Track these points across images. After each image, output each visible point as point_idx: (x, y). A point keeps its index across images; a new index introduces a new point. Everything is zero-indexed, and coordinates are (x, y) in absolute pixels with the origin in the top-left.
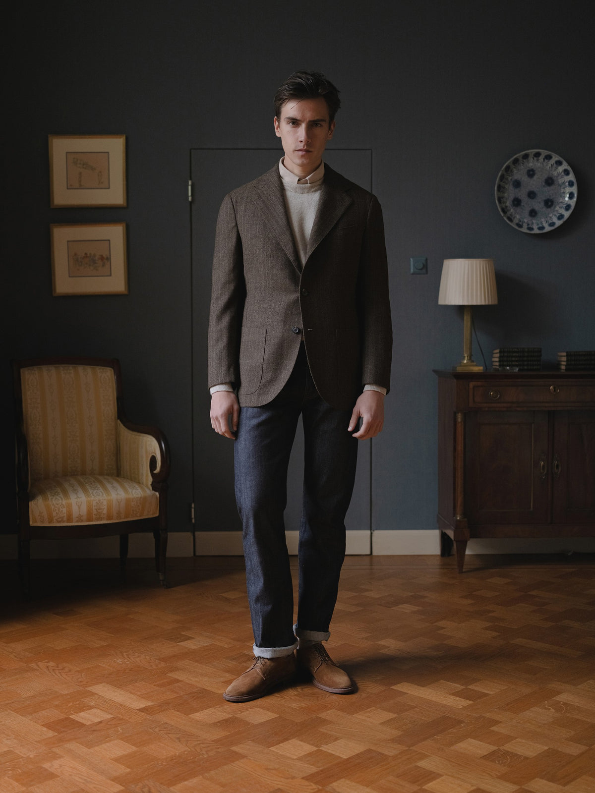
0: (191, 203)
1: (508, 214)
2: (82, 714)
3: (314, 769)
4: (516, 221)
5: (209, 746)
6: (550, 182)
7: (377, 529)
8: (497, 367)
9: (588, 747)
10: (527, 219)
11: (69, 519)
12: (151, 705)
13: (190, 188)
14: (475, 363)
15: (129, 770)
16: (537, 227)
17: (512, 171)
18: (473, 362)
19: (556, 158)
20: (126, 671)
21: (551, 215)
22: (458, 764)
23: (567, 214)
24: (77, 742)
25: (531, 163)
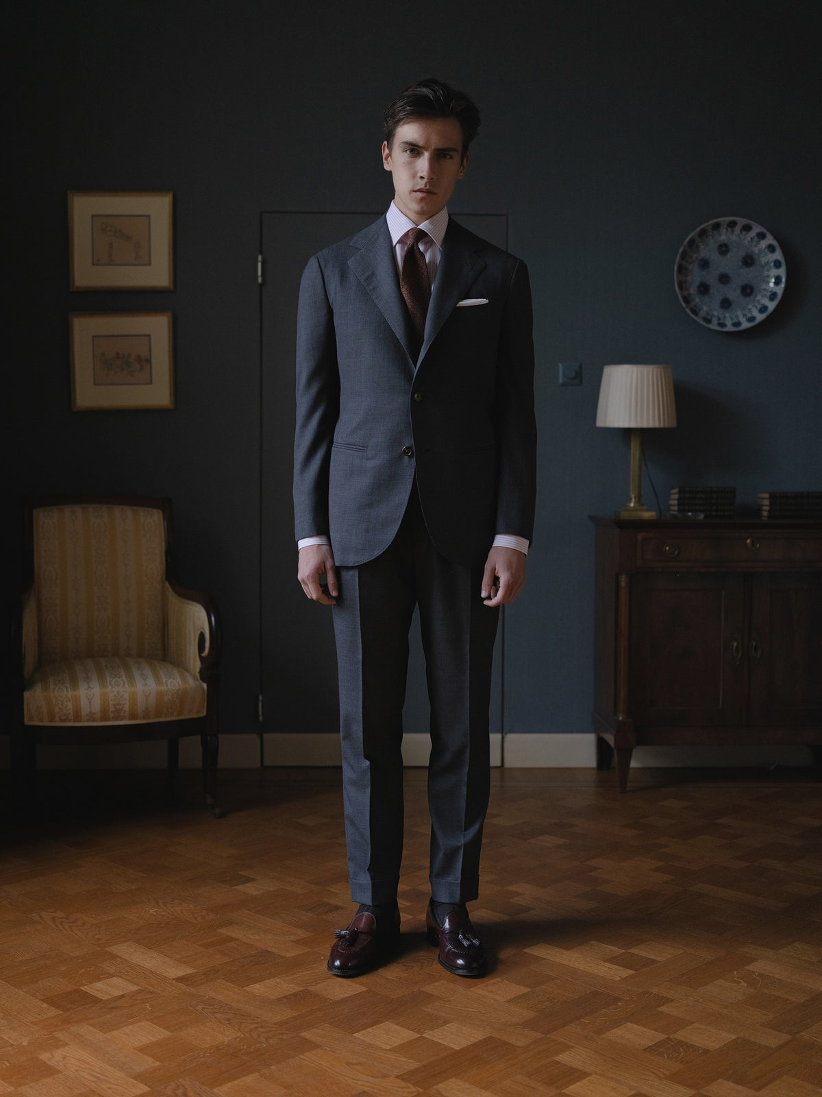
0: (261, 285)
1: (692, 304)
2: (98, 985)
3: (413, 1065)
4: (703, 314)
5: (270, 1031)
6: (749, 261)
7: (510, 732)
8: (675, 513)
9: (791, 1037)
10: (717, 312)
11: (77, 717)
12: (193, 973)
13: (260, 264)
14: (645, 507)
15: (158, 1063)
16: (731, 322)
17: (698, 247)
18: (642, 505)
19: (757, 229)
20: (161, 926)
21: (750, 307)
22: (612, 1058)
23: (772, 306)
24: (89, 1025)
25: (724, 237)
